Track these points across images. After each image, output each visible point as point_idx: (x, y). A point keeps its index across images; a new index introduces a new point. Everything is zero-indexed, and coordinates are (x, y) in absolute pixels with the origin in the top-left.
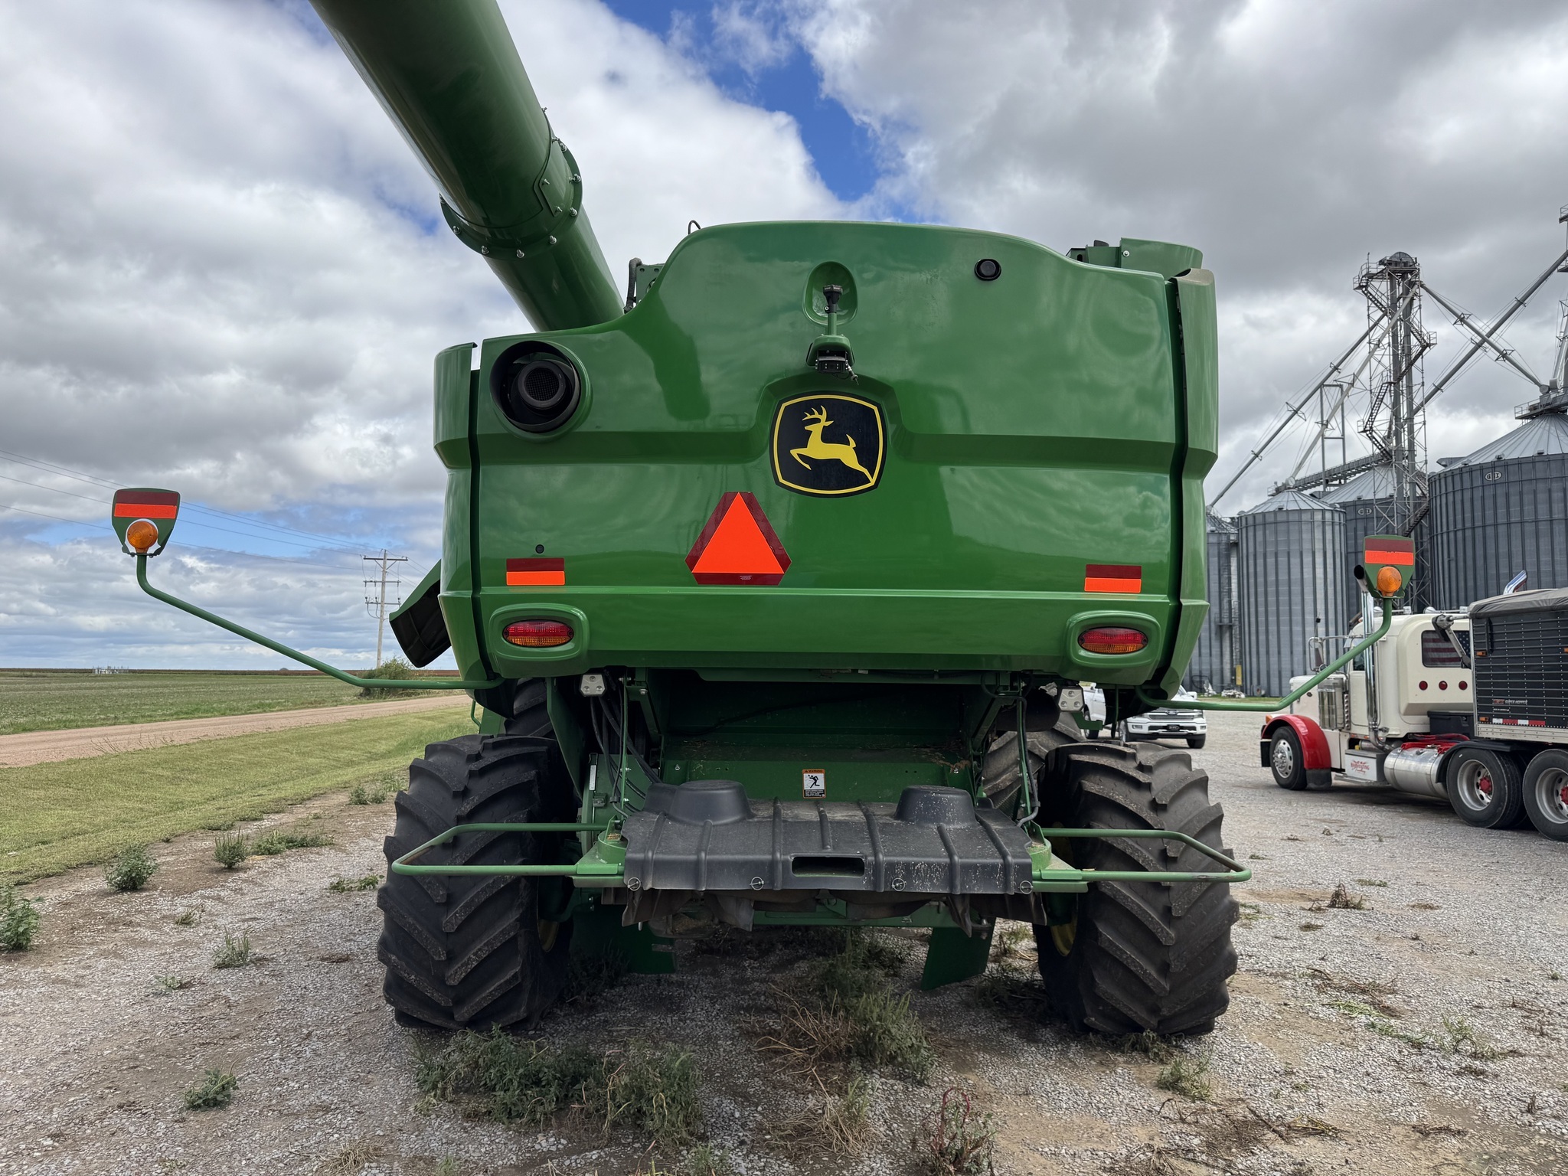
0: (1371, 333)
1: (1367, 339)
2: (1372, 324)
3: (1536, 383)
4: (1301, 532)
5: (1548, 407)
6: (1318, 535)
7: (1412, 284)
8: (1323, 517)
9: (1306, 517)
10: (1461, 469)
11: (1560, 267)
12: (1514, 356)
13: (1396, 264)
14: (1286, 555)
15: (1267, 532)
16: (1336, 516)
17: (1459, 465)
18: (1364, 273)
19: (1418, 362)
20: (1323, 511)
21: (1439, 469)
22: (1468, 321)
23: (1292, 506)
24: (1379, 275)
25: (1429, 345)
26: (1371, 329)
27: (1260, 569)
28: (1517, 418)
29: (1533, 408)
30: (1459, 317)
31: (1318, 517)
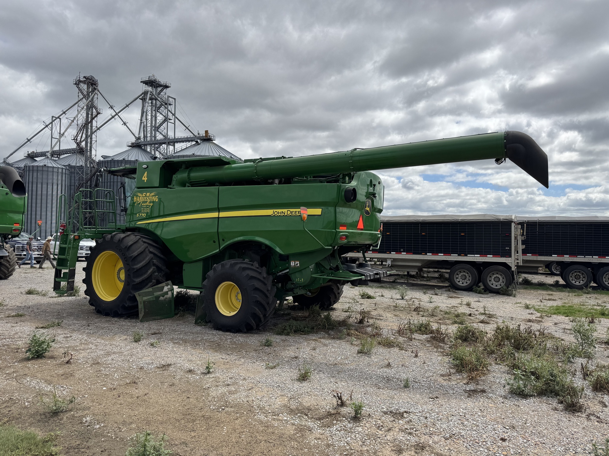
0: (79, 103)
1: (77, 104)
2: (79, 99)
3: (134, 135)
4: (53, 175)
5: (138, 144)
6: (60, 178)
7: (95, 89)
8: (62, 171)
9: (55, 170)
10: (111, 160)
11: (140, 98)
12: (127, 125)
13: (90, 80)
14: (46, 184)
15: (39, 174)
16: (67, 171)
17: (110, 159)
18: (78, 79)
19: (95, 119)
20: (62, 169)
21: (102, 159)
22: (114, 108)
23: (50, 165)
24: (84, 82)
25: (100, 113)
26: (79, 101)
27: (34, 189)
28: (127, 146)
29: (132, 144)
30: (111, 106)
31: (60, 170)
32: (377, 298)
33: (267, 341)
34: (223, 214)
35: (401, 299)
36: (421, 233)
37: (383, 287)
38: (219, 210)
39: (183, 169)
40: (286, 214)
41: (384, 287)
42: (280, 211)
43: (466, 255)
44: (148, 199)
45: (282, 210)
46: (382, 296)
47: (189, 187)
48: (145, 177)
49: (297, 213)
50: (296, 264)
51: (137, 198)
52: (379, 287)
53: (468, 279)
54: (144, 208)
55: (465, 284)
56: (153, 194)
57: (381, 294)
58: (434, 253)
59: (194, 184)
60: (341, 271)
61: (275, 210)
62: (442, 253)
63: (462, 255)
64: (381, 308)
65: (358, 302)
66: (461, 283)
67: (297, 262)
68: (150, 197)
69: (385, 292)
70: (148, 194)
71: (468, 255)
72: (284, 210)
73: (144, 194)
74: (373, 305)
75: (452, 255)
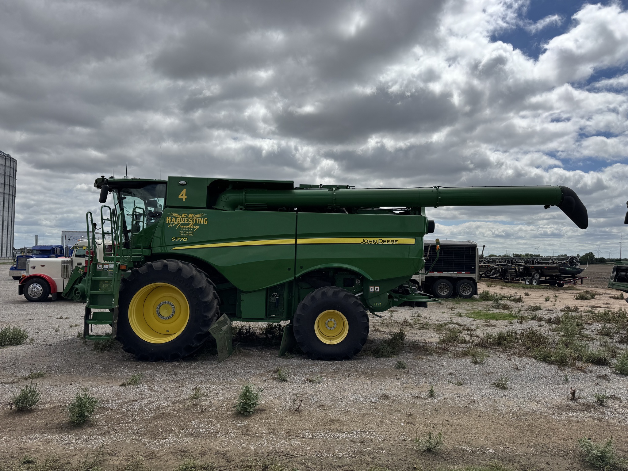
33: (400, 363)
34: (300, 241)
38: (296, 236)
39: (229, 189)
40: (377, 242)
42: (371, 239)
44: (192, 221)
45: (373, 239)
47: (241, 209)
48: (182, 195)
49: (390, 242)
50: (376, 289)
51: (171, 219)
54: (184, 231)
56: (199, 216)
59: (249, 207)
60: (413, 295)
61: (365, 239)
67: (377, 288)
68: (194, 219)
70: (191, 216)
72: (375, 239)
73: (183, 215)
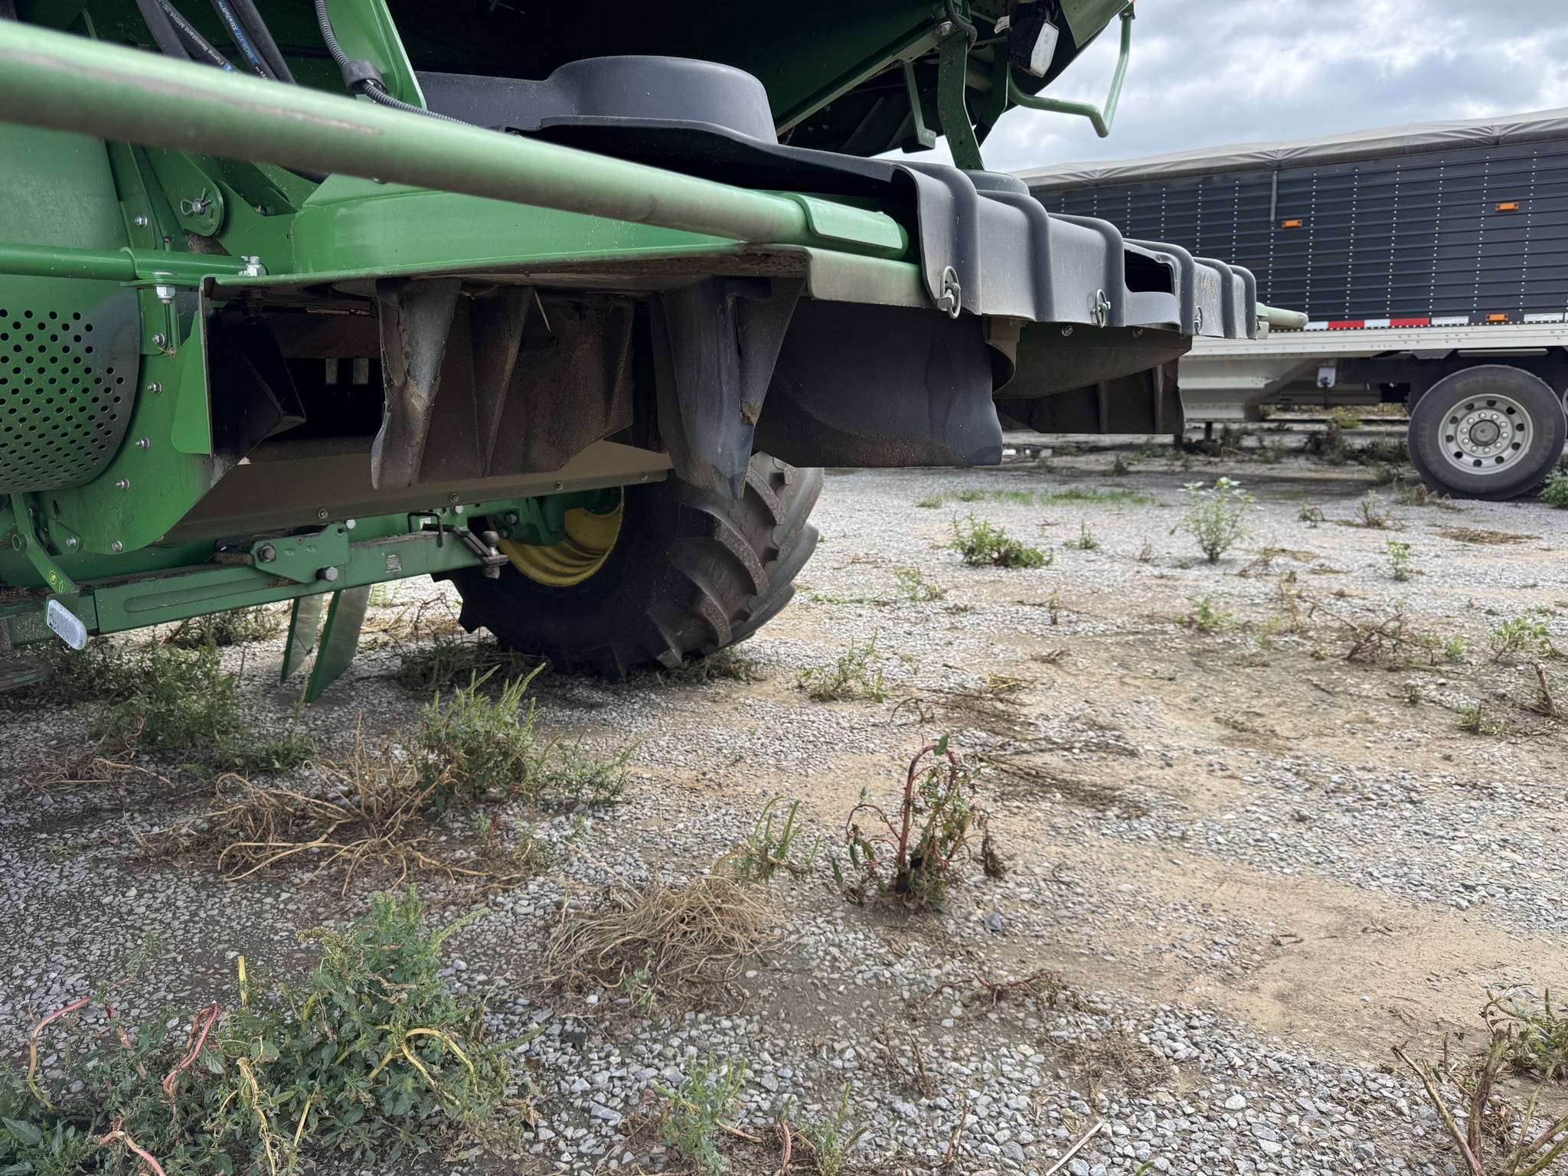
32: (1057, 557)
35: (1202, 562)
36: (1279, 223)
37: (1078, 496)
41: (1085, 498)
43: (1515, 317)
46: (1087, 546)
52: (1060, 497)
53: (1506, 443)
55: (1489, 467)
57: (1075, 536)
58: (1341, 318)
62: (1382, 316)
63: (1493, 317)
64: (1095, 641)
65: (934, 596)
66: (1471, 460)
69: (1097, 520)
71: (1527, 318)
74: (1036, 613)
75: (1435, 321)
